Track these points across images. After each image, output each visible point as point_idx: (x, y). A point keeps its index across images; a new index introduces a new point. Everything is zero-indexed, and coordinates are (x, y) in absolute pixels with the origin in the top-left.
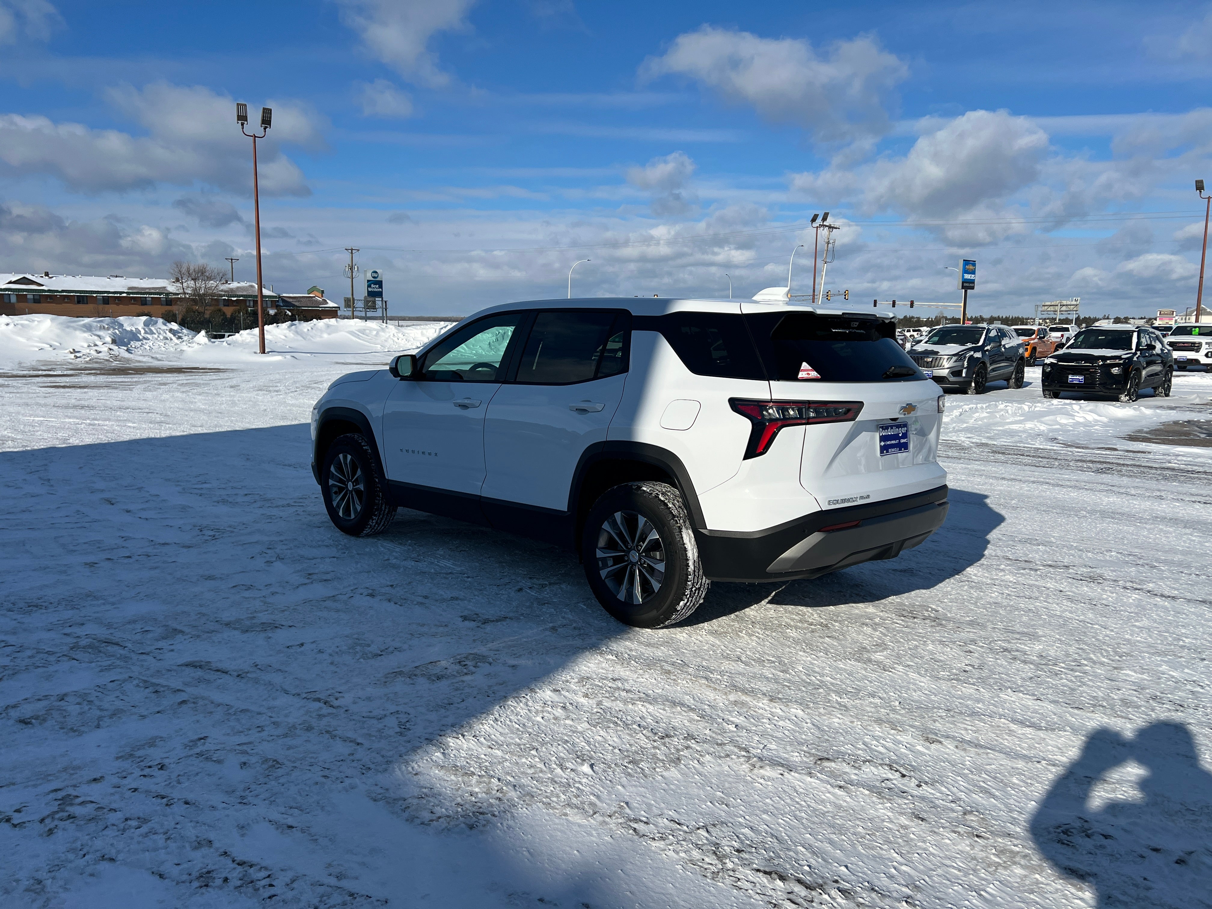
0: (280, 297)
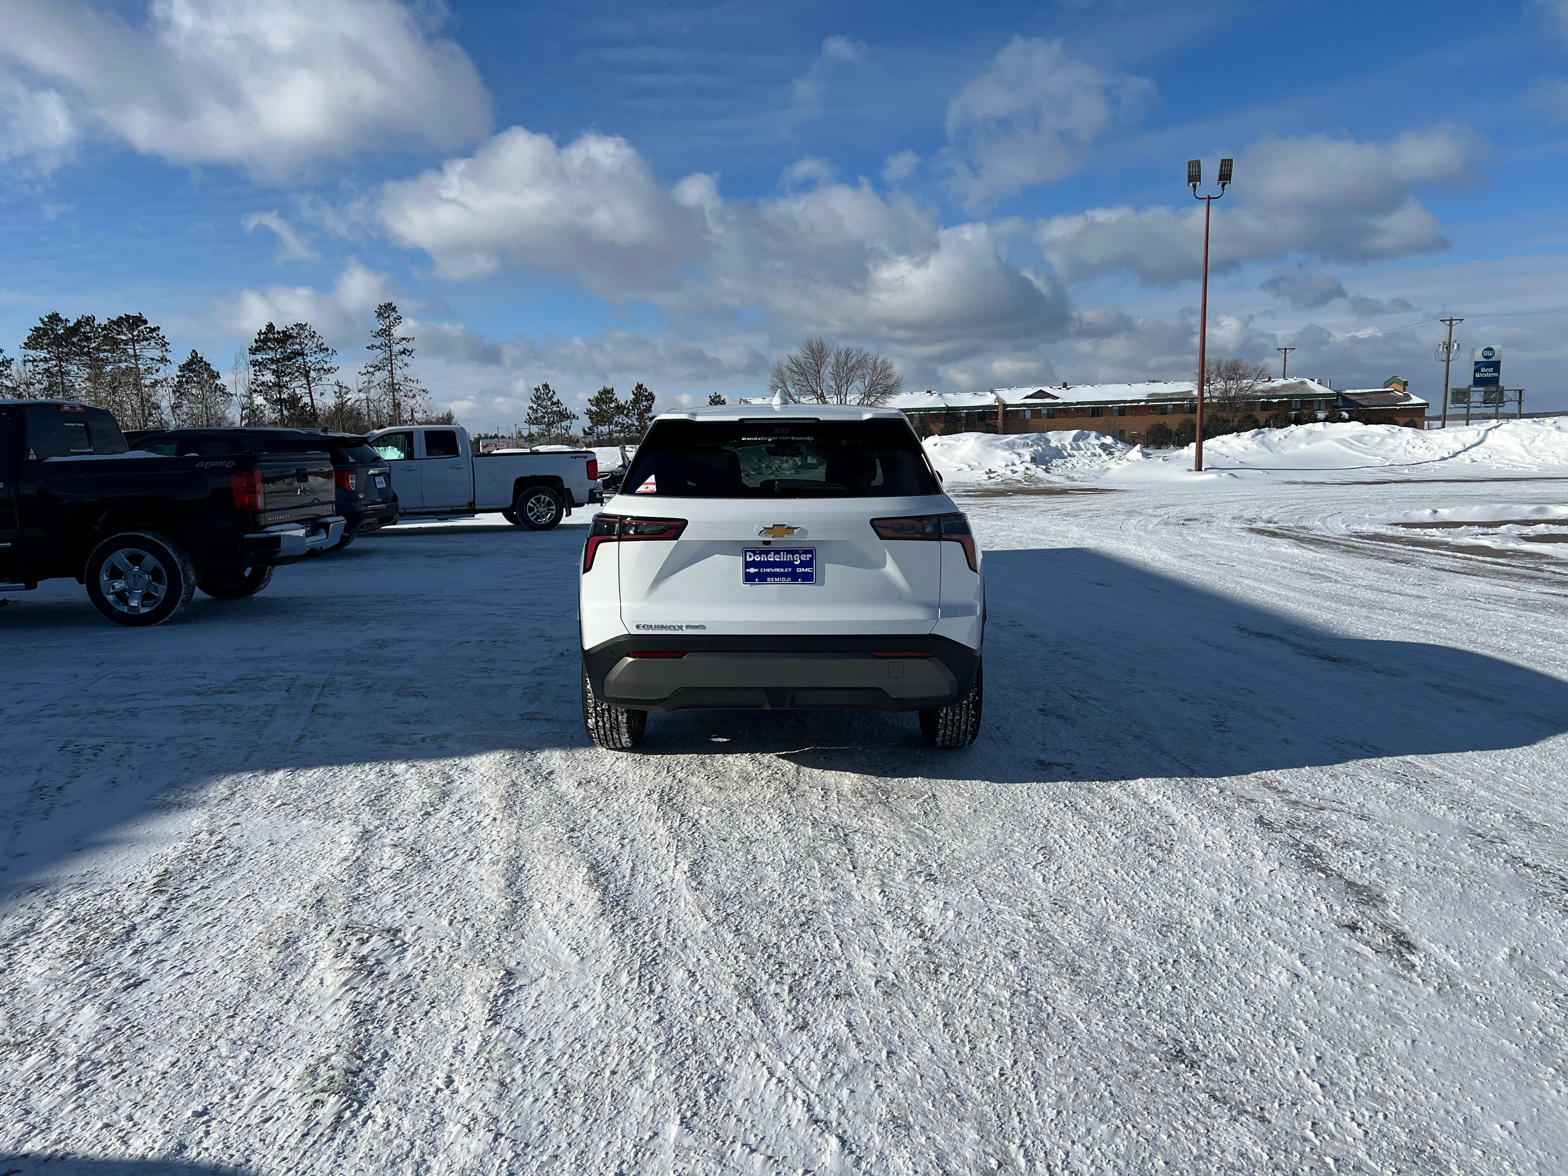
0: (1339, 394)
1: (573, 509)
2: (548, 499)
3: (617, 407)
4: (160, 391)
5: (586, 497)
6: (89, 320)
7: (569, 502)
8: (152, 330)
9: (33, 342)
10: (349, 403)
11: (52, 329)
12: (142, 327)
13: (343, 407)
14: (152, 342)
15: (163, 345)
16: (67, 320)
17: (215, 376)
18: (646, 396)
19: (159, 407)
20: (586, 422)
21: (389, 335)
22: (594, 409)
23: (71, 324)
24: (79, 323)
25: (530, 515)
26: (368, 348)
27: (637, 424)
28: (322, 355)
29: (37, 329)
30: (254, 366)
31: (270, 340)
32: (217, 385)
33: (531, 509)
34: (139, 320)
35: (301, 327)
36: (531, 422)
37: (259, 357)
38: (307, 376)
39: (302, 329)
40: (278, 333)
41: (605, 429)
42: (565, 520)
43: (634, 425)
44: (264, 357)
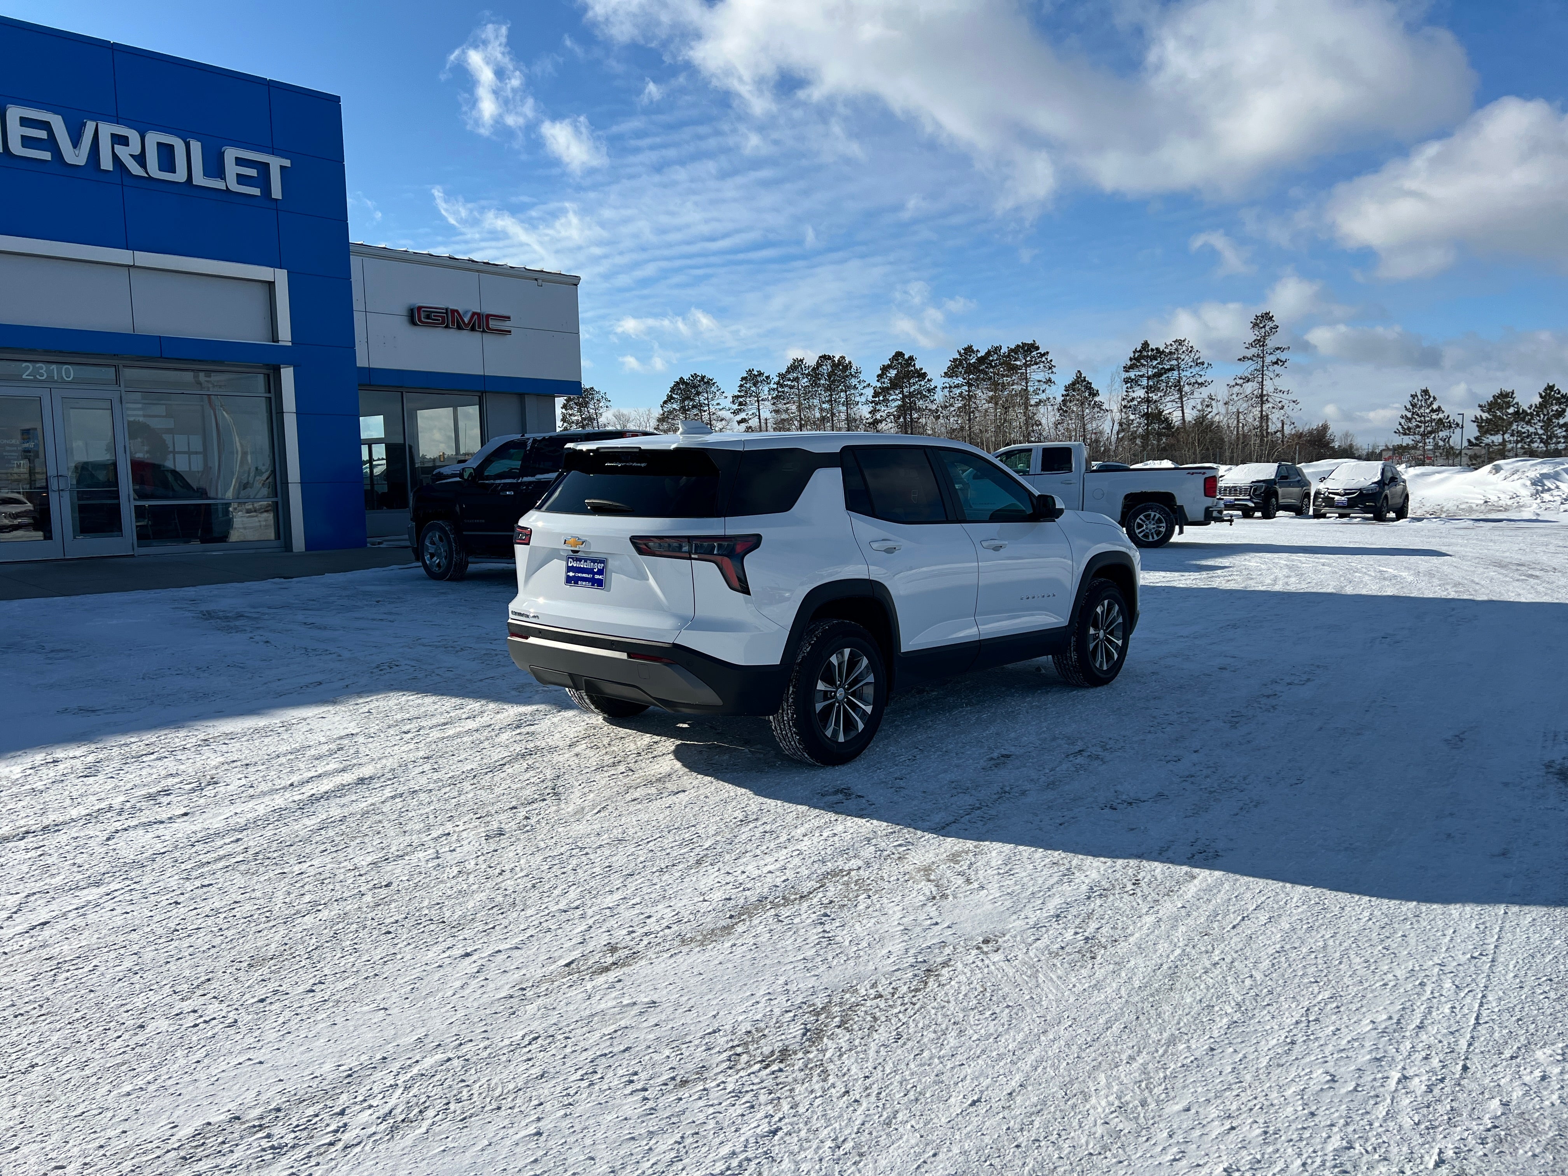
1: (1185, 527)
2: (1158, 516)
3: (1517, 413)
4: (1042, 409)
5: (1201, 517)
6: (997, 349)
7: (1183, 520)
8: (1042, 355)
9: (951, 373)
10: (1209, 417)
11: (966, 359)
12: (1035, 353)
13: (1203, 421)
14: (1042, 365)
15: (1050, 368)
16: (978, 351)
17: (1095, 394)
18: (1558, 399)
19: (1041, 424)
20: (1472, 431)
21: (1263, 345)
22: (1485, 415)
23: (981, 354)
24: (988, 353)
25: (1137, 531)
26: (1240, 360)
27: (1540, 432)
28: (1197, 368)
29: (955, 360)
30: (1126, 383)
31: (1143, 357)
32: (1095, 402)
33: (1140, 526)
34: (1033, 347)
35: (1180, 342)
36: (1406, 432)
37: (1132, 374)
38: (1180, 391)
39: (1180, 344)
40: (1152, 350)
41: (1497, 439)
42: (1176, 538)
43: (1536, 434)
44: (1137, 374)
